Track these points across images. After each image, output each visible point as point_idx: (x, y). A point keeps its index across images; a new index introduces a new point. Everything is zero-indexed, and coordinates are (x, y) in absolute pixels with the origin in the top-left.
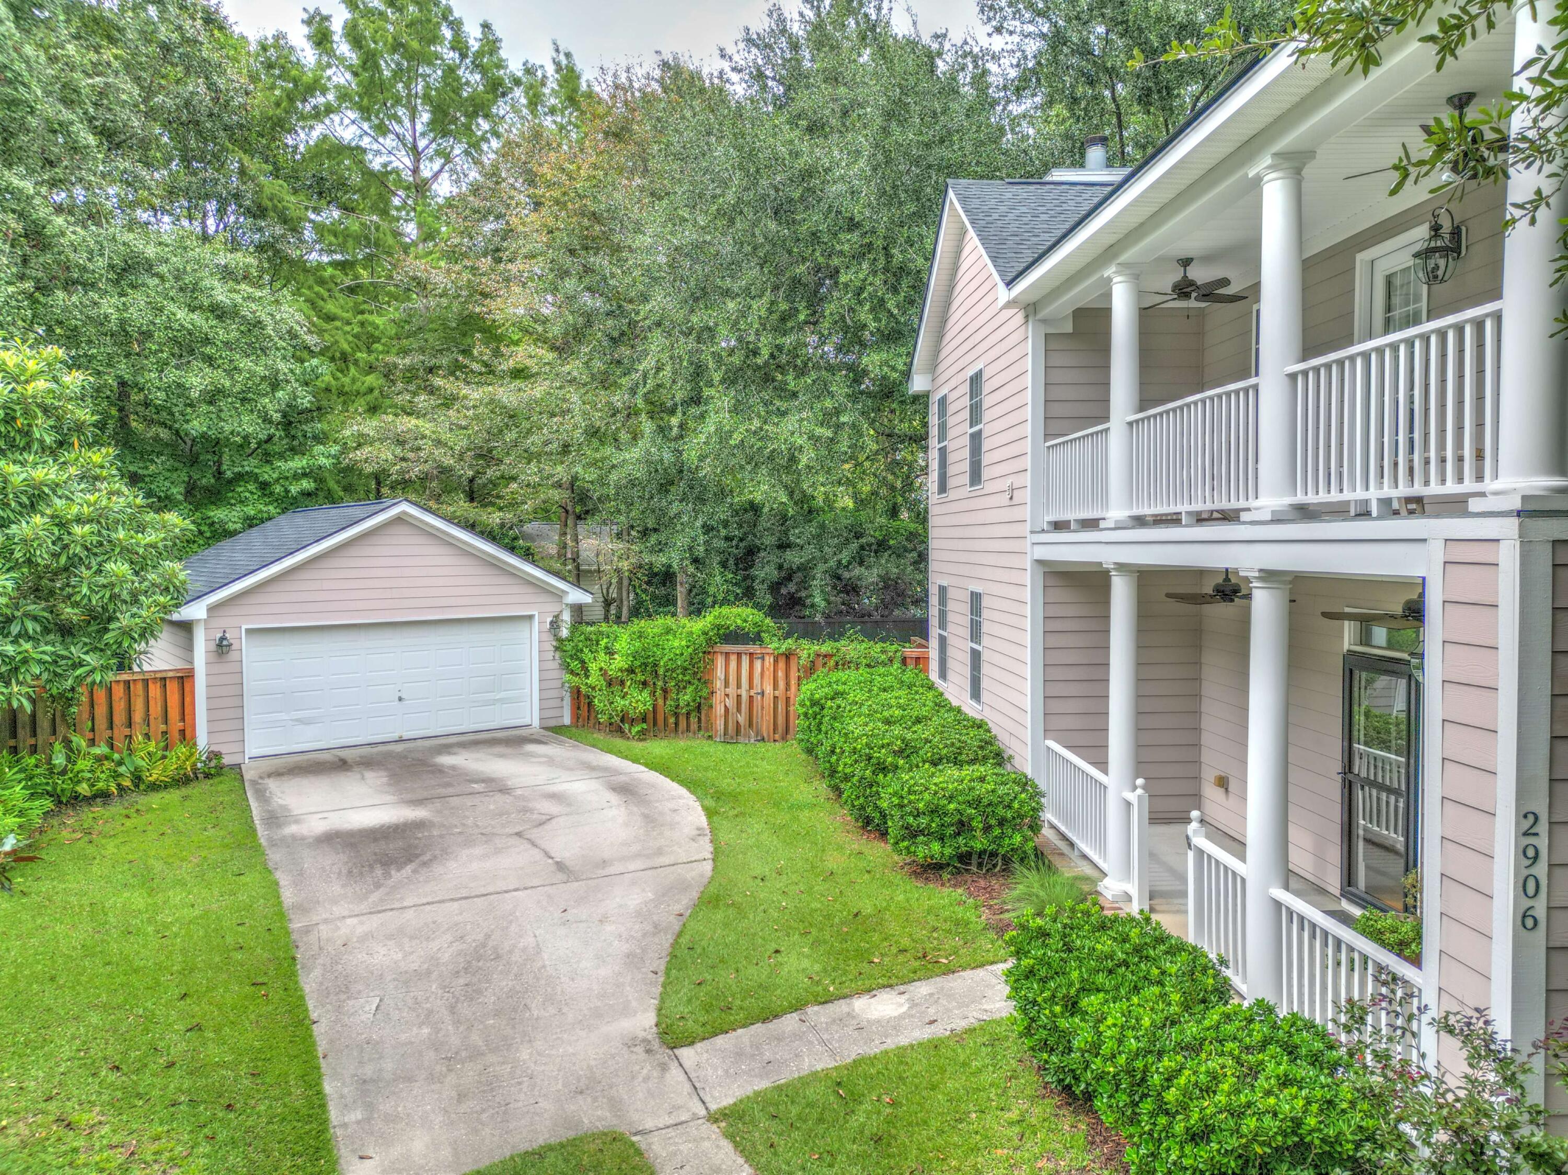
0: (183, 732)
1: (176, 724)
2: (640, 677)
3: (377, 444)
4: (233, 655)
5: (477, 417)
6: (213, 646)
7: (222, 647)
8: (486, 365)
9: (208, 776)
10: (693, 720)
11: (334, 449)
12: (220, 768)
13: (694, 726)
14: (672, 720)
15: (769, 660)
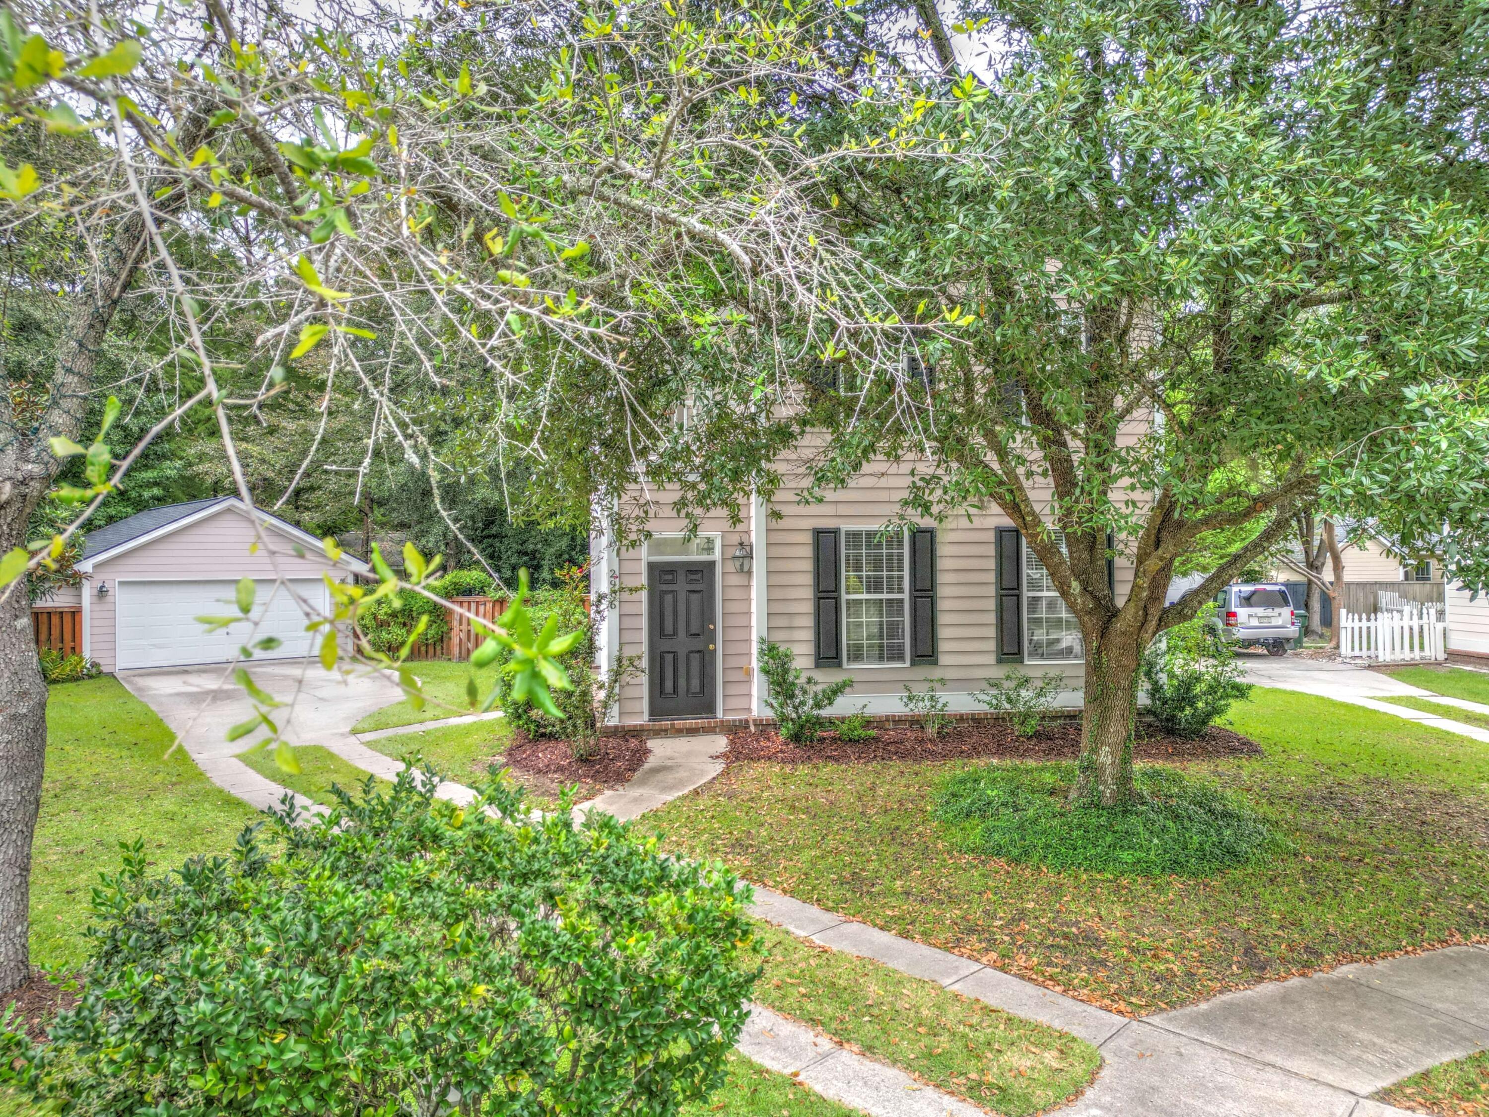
0: (73, 648)
1: (69, 644)
2: (401, 620)
3: (216, 462)
4: (109, 599)
5: (291, 442)
6: (95, 592)
7: (102, 593)
8: (298, 404)
9: (91, 677)
10: (438, 648)
11: (178, 464)
12: (100, 673)
13: (439, 651)
14: (423, 649)
15: (489, 606)
